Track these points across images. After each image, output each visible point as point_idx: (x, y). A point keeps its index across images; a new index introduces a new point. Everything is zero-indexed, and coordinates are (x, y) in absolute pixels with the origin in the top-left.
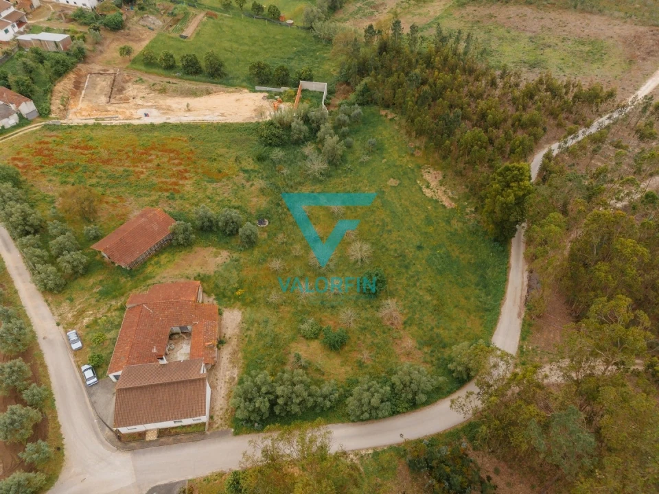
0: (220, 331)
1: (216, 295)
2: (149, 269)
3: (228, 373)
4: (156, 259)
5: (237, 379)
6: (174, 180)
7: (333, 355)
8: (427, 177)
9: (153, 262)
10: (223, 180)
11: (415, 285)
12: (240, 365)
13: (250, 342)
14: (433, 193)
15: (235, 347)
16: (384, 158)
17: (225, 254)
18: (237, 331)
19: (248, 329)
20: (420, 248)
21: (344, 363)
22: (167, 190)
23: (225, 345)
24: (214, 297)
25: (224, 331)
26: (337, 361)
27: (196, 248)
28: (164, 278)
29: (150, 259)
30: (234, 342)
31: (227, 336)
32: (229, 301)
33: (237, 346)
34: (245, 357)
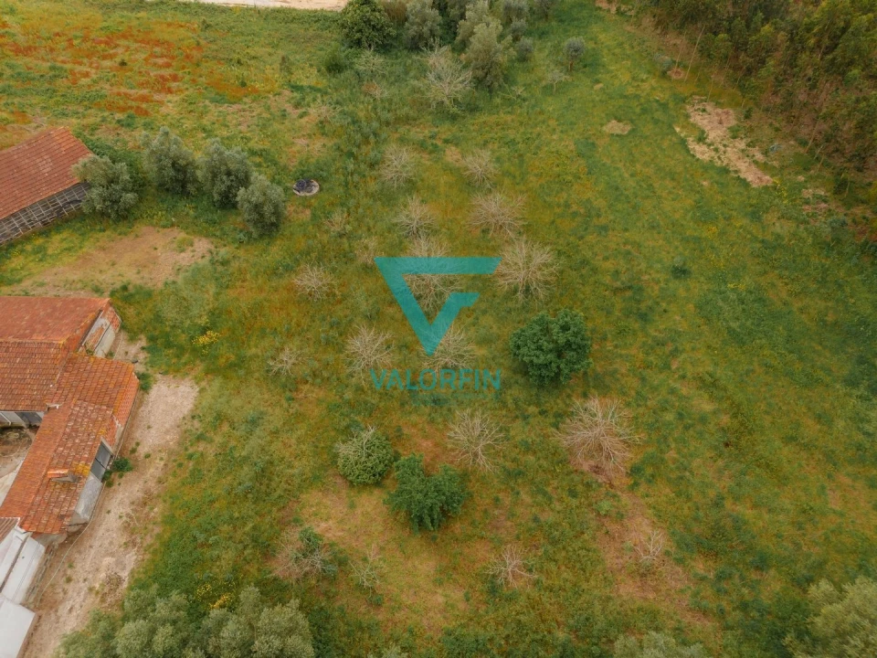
0: (127, 434)
1: (152, 339)
2: (16, 262)
3: (108, 560)
4: (40, 241)
5: (125, 585)
6: (145, 92)
7: (415, 542)
8: (697, 119)
9: (29, 248)
10: (245, 100)
11: (667, 366)
12: (149, 540)
13: (196, 476)
14: (713, 153)
15: (152, 484)
16: (598, 82)
17: (202, 245)
18: (172, 439)
19: (200, 438)
20: (680, 272)
21: (445, 575)
22: (122, 110)
23: (128, 475)
24: (143, 342)
25: (138, 434)
26: (425, 565)
27: (141, 228)
28: (42, 285)
29: (27, 239)
30: (154, 470)
31: (142, 450)
32: (178, 357)
33: (160, 481)
34: (169, 520)
